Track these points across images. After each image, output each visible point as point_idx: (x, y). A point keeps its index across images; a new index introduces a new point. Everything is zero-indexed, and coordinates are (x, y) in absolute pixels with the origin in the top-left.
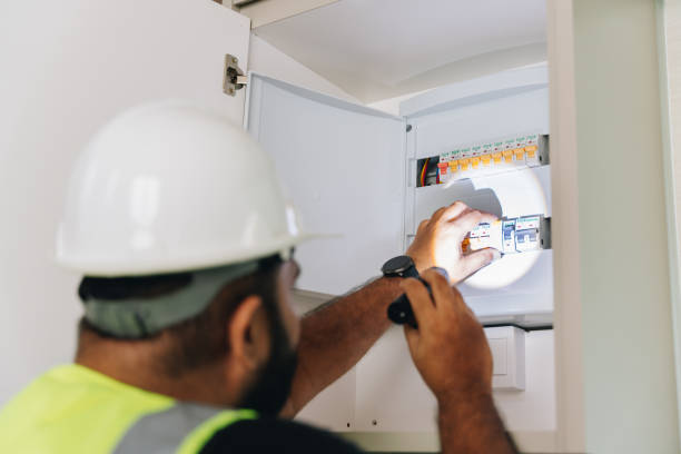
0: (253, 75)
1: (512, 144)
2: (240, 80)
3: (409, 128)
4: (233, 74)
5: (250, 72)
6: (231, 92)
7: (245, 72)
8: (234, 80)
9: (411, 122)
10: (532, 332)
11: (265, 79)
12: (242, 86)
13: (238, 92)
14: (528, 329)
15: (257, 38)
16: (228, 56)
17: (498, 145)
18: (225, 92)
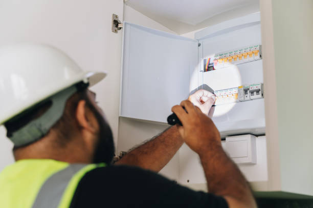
0: (125, 23)
1: (247, 50)
2: (120, 26)
3: (199, 45)
4: (116, 23)
5: (124, 22)
6: (116, 31)
7: (122, 22)
8: (117, 26)
9: (200, 42)
10: (259, 137)
11: (131, 25)
12: (120, 28)
13: (119, 31)
14: (257, 136)
15: (127, 6)
16: (114, 15)
17: (240, 51)
18: (113, 31)
